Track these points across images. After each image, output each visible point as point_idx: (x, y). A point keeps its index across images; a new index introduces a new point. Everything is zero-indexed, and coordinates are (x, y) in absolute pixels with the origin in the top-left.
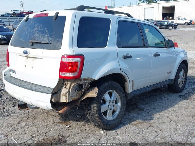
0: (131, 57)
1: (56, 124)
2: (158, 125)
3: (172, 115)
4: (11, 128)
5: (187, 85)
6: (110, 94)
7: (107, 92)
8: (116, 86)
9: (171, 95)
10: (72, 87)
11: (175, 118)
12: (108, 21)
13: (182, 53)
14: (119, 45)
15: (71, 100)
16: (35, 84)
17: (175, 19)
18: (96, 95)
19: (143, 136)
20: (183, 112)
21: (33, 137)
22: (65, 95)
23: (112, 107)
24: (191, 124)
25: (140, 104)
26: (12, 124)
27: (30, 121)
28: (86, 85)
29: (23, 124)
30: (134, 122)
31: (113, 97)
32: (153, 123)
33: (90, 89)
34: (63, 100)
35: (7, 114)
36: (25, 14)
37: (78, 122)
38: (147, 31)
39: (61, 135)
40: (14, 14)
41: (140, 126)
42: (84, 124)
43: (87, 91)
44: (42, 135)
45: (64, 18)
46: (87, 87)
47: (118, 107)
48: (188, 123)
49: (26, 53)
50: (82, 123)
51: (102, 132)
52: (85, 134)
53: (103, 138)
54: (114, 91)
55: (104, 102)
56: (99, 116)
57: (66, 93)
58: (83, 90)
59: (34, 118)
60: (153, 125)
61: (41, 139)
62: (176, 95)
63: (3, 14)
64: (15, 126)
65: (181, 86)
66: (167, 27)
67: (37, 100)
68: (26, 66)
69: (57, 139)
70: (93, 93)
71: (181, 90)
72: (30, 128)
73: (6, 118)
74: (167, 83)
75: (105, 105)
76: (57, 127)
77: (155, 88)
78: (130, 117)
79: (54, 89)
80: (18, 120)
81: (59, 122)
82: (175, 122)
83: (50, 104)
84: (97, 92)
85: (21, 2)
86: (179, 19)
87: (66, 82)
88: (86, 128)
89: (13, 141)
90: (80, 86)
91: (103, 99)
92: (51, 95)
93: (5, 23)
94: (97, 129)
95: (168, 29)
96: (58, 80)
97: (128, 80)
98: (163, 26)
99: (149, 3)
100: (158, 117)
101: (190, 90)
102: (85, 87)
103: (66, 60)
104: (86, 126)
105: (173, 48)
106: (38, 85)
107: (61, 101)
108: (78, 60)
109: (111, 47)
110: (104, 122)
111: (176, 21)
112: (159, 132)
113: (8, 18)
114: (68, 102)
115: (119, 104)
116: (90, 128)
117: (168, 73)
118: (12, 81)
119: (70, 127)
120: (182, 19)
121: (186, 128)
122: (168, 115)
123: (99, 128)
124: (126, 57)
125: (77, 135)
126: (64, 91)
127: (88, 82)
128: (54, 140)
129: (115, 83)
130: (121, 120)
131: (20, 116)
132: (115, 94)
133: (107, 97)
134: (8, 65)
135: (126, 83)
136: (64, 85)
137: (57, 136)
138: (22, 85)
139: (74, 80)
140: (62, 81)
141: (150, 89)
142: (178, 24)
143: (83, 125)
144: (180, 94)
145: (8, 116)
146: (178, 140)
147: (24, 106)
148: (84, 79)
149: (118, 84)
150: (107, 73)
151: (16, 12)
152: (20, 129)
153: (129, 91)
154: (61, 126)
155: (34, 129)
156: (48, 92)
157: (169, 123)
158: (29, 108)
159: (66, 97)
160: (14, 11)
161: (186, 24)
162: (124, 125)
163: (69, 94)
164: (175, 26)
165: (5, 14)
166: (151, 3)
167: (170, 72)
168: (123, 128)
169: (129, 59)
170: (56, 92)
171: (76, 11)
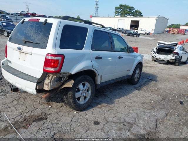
0: (101, 58)
1: (41, 104)
2: (116, 109)
3: (127, 102)
4: (5, 106)
5: (141, 79)
6: (84, 85)
7: (81, 83)
8: (88, 79)
9: (129, 86)
10: (53, 79)
11: (129, 104)
12: (86, 30)
13: (139, 57)
14: (93, 48)
15: (52, 89)
16: (25, 74)
17: (139, 29)
18: (71, 86)
19: (104, 117)
20: (136, 99)
21: (21, 114)
22: (48, 85)
23: (84, 94)
24: (140, 109)
25: (106, 92)
26: (7, 102)
27: (21, 101)
28: (64, 78)
29: (15, 102)
30: (100, 105)
31: (85, 87)
32: (113, 107)
33: (68, 81)
34: (46, 88)
35: (4, 94)
36: (30, 15)
37: (59, 103)
38: (115, 39)
39: (44, 113)
40: (21, 14)
41: (104, 108)
42: (63, 105)
43: (66, 82)
44: (29, 113)
45: (51, 25)
46: (66, 79)
47: (89, 94)
48: (137, 108)
49: (19, 49)
50: (61, 104)
51: (75, 113)
52: (62, 113)
53: (75, 117)
54: (86, 82)
55: (79, 90)
56: (73, 101)
57: (48, 83)
58: (62, 81)
59: (25, 99)
60: (113, 108)
61: (28, 115)
62: (132, 86)
63: (13, 13)
64: (8, 104)
65: (136, 80)
66: (132, 35)
67: (26, 87)
68: (19, 59)
69: (40, 116)
70: (69, 84)
71: (136, 83)
72: (21, 106)
73: (2, 97)
74: (126, 78)
75: (79, 93)
76: (42, 107)
77: (117, 81)
78: (97, 101)
79: (39, 79)
80: (12, 99)
81: (44, 103)
82: (129, 107)
83: (35, 91)
84: (73, 84)
85: (27, 5)
86: (141, 30)
87: (49, 74)
88: (63, 109)
89: (5, 116)
90: (60, 79)
91: (78, 88)
92: (36, 84)
93: (13, 20)
94: (72, 109)
95: (133, 36)
96: (42, 73)
97: (98, 75)
98: (130, 34)
99: (122, 16)
100: (117, 102)
101: (142, 83)
102: (64, 79)
103: (50, 58)
104: (64, 107)
105: (133, 53)
106: (28, 75)
107: (44, 89)
108: (59, 58)
109: (86, 50)
110: (77, 106)
111: (139, 31)
112: (117, 115)
113: (16, 16)
114: (49, 90)
115: (90, 92)
116: (66, 109)
117: (128, 71)
118: (8, 70)
119: (51, 107)
120: (143, 31)
121: (136, 112)
122: (124, 101)
123: (73, 109)
124: (97, 58)
125: (56, 114)
126: (47, 81)
127: (67, 75)
128: (38, 117)
129: (88, 77)
130: (90, 104)
131: (14, 97)
132: (87, 85)
133: (81, 86)
134: (6, 57)
135: (96, 77)
136: (47, 76)
137: (40, 114)
138: (15, 73)
139: (55, 73)
140: (46, 73)
141: (113, 82)
142: (141, 34)
143: (62, 107)
144: (135, 86)
145: (4, 95)
146: (129, 121)
147: (16, 90)
148: (64, 73)
149: (90, 78)
150: (82, 69)
151: (23, 13)
152: (12, 107)
153: (98, 82)
154: (45, 106)
155: (24, 108)
156: (34, 81)
157: (125, 107)
158: (19, 92)
159: (48, 86)
160: (21, 12)
161: (146, 34)
162: (92, 107)
163: (51, 84)
164: (138, 35)
165: (14, 13)
166: (123, 16)
167: (129, 70)
168: (91, 110)
169: (100, 60)
170: (40, 82)
171: (61, 20)
